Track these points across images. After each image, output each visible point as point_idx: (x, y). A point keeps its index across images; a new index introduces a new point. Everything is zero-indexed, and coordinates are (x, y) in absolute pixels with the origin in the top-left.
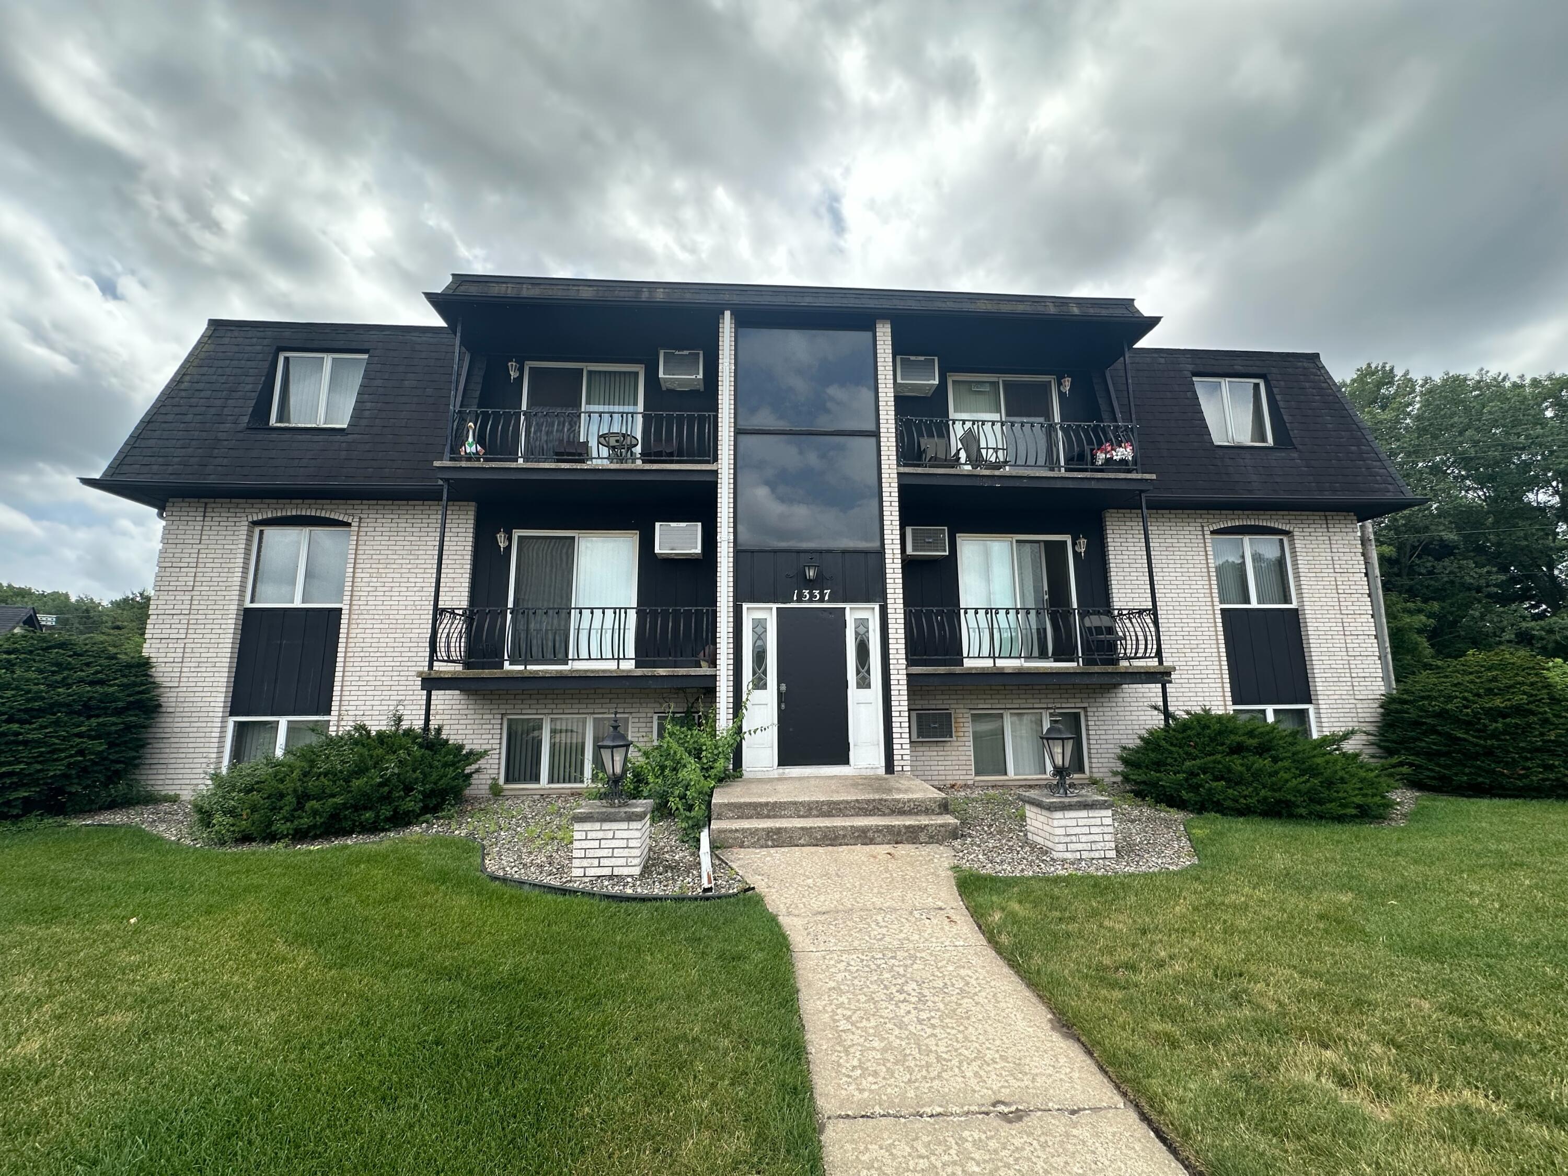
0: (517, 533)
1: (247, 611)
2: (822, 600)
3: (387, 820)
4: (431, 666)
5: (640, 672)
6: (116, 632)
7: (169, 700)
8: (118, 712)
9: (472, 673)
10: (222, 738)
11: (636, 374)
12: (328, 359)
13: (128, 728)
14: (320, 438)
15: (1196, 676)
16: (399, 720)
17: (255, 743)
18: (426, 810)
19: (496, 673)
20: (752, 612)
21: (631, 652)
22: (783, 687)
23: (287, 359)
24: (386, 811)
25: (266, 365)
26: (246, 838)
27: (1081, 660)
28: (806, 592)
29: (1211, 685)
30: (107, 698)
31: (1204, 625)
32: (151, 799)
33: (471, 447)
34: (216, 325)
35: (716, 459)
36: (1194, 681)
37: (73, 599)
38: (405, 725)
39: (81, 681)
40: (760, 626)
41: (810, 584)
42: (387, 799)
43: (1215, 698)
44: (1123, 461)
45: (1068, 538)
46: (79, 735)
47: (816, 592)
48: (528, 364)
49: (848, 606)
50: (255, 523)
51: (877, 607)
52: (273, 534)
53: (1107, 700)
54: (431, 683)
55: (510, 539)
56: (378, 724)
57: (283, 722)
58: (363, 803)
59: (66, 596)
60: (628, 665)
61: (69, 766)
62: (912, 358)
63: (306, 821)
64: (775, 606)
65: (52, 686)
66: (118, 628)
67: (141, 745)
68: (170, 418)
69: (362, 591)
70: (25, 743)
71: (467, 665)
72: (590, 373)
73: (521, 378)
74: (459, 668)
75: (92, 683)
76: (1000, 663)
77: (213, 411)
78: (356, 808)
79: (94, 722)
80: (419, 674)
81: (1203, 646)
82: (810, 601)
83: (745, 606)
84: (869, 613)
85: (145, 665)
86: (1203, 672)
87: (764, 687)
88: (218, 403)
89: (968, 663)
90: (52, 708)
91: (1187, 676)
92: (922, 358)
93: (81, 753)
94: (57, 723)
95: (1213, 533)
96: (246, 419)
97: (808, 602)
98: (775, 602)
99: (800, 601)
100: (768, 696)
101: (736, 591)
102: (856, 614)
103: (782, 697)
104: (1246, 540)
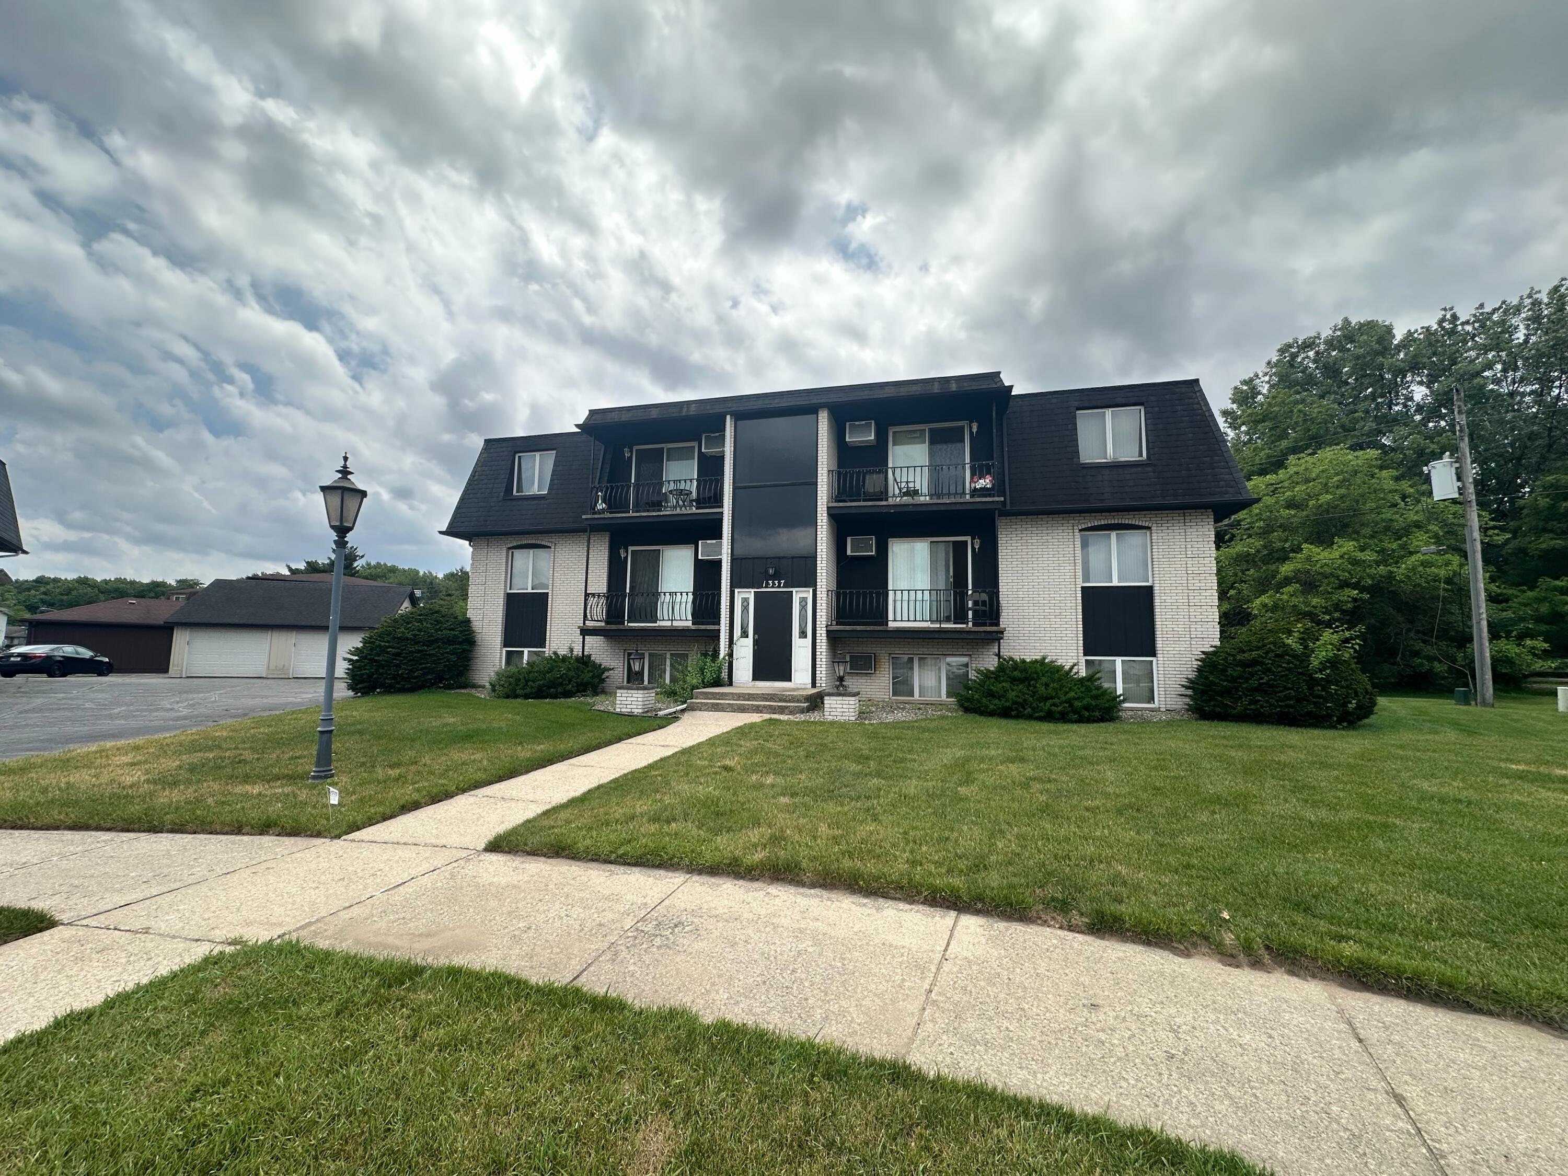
0: (631, 549)
1: (508, 594)
2: (779, 587)
3: (561, 693)
4: (584, 623)
5: (694, 627)
6: (448, 598)
7: (478, 638)
8: (460, 643)
9: (609, 627)
10: (501, 655)
11: (694, 447)
12: (538, 455)
13: (464, 650)
14: (535, 502)
15: (1057, 635)
16: (572, 650)
17: (515, 659)
18: (578, 691)
19: (621, 627)
20: (740, 594)
21: (690, 617)
22: (756, 637)
23: (519, 457)
24: (560, 690)
25: (510, 462)
26: (508, 697)
27: (970, 623)
28: (770, 582)
29: (1068, 642)
30: (456, 637)
31: (1067, 598)
32: (474, 686)
33: (601, 506)
34: (487, 442)
35: (722, 507)
36: (1055, 638)
37: (421, 573)
38: (575, 653)
39: (445, 629)
40: (745, 600)
41: (773, 577)
42: (561, 684)
43: (1071, 651)
44: (984, 489)
45: (969, 539)
46: (447, 653)
47: (776, 582)
48: (635, 448)
49: (794, 590)
50: (509, 548)
51: (811, 590)
52: (518, 554)
53: (986, 650)
54: (585, 632)
55: (627, 552)
56: (563, 652)
57: (526, 650)
58: (553, 684)
59: (418, 572)
60: (689, 624)
61: (445, 666)
62: (857, 423)
63: (528, 690)
64: (753, 590)
65: (436, 630)
66: (449, 595)
67: (469, 660)
68: (471, 496)
69: (558, 583)
70: (429, 655)
71: (607, 623)
72: (668, 449)
73: (631, 457)
74: (603, 624)
75: (450, 630)
77: (488, 491)
78: (549, 688)
79: (451, 647)
80: (579, 627)
81: (1065, 614)
82: (773, 587)
83: (736, 591)
84: (808, 593)
85: (468, 621)
86: (1063, 632)
87: (747, 637)
88: (490, 486)
89: (891, 625)
90: (437, 641)
91: (1050, 635)
92: (863, 422)
93: (448, 661)
94: (439, 647)
95: (1080, 530)
96: (502, 494)
97: (771, 588)
98: (752, 588)
99: (766, 587)
100: (749, 642)
101: (731, 582)
102: (799, 594)
103: (756, 643)
104: (1113, 535)
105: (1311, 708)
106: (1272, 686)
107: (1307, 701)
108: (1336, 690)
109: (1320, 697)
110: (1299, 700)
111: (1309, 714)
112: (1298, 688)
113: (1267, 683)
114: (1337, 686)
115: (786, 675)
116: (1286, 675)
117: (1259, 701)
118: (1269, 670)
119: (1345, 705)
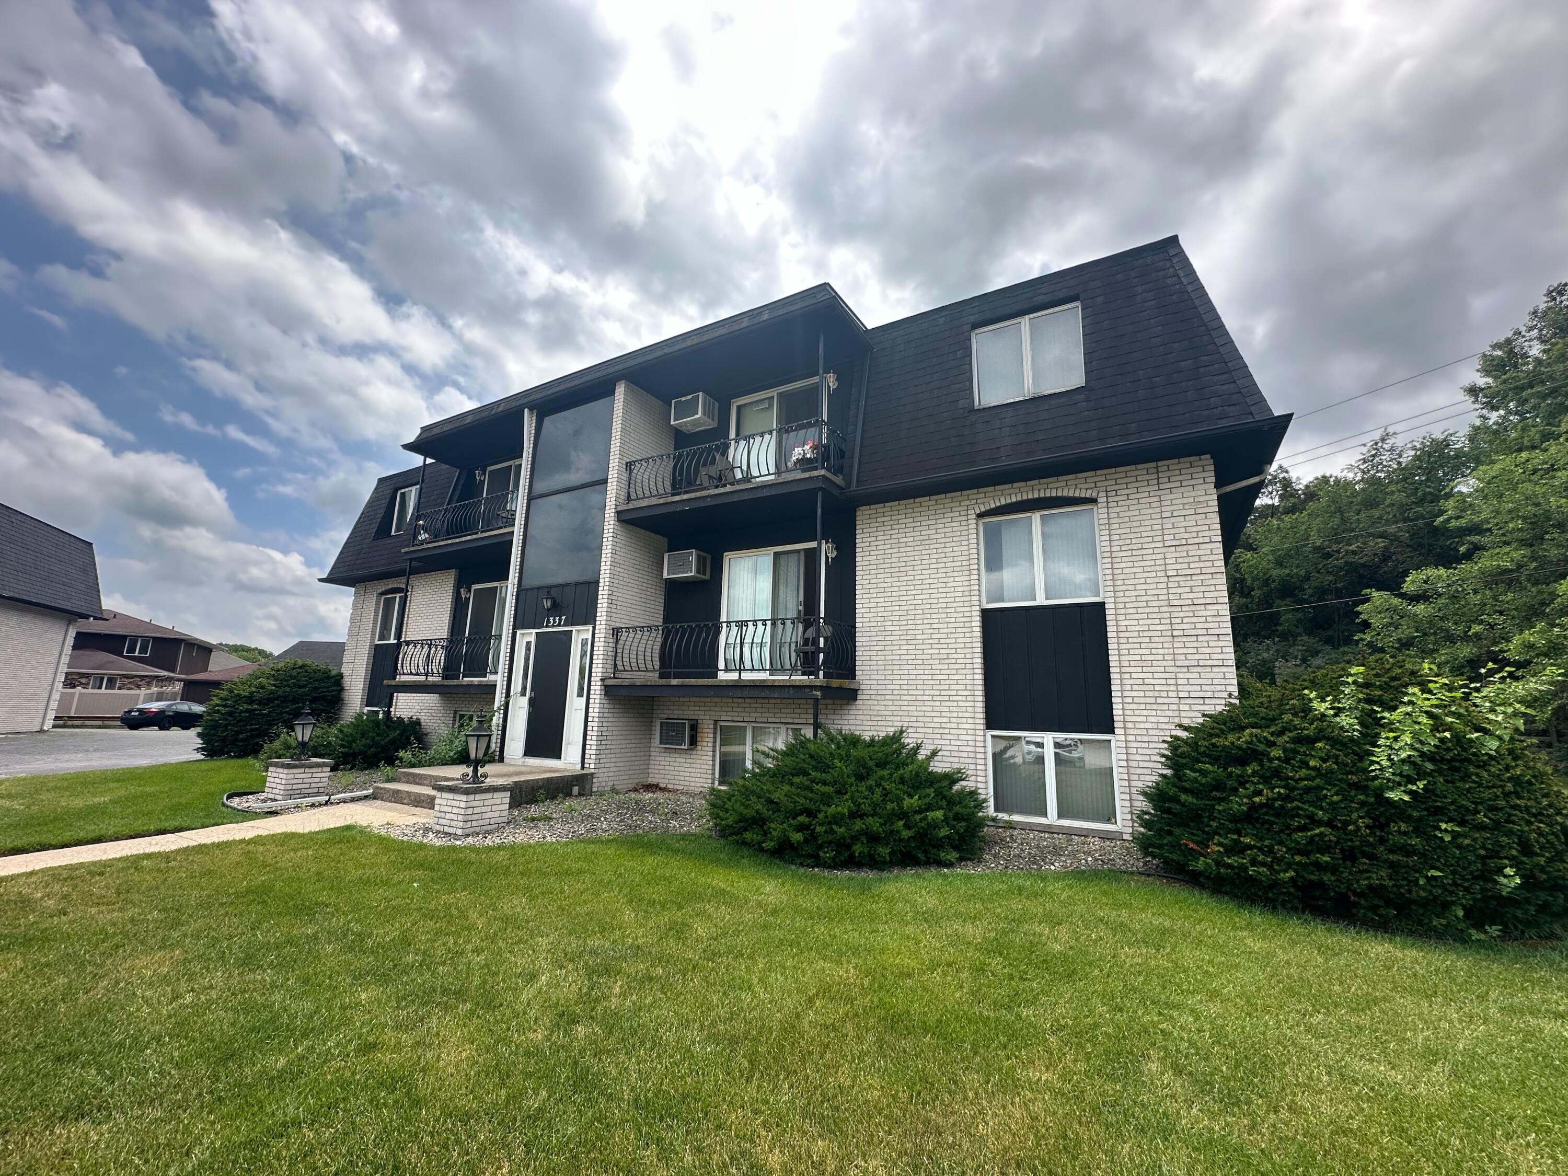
1: (375, 646)
2: (560, 625)
4: (395, 678)
14: (394, 541)
15: (943, 693)
20: (521, 637)
22: (533, 695)
27: (821, 673)
28: (551, 619)
29: (961, 704)
31: (959, 630)
35: (514, 525)
36: (939, 698)
40: (526, 646)
41: (553, 612)
43: (964, 720)
45: (821, 545)
47: (556, 619)
49: (574, 629)
50: (381, 594)
51: (591, 628)
53: (839, 717)
54: (395, 688)
55: (470, 591)
62: (683, 399)
64: (534, 631)
68: (353, 540)
73: (484, 479)
76: (746, 676)
81: (956, 656)
83: (519, 632)
84: (587, 633)
86: (952, 687)
87: (525, 694)
89: (722, 676)
91: (932, 692)
95: (980, 516)
97: (554, 627)
98: (534, 628)
99: (547, 626)
100: (525, 701)
101: (514, 622)
102: (580, 634)
103: (532, 702)
104: (1036, 518)
105: (1380, 876)
106: (1280, 813)
107: (1372, 857)
108: (1455, 835)
109: (1408, 851)
110: (1350, 856)
111: (1376, 891)
112: (1346, 823)
113: (1268, 805)
114: (1461, 823)
115: (556, 753)
116: (1319, 788)
117: (1250, 847)
118: (1277, 773)
119: (1488, 875)
